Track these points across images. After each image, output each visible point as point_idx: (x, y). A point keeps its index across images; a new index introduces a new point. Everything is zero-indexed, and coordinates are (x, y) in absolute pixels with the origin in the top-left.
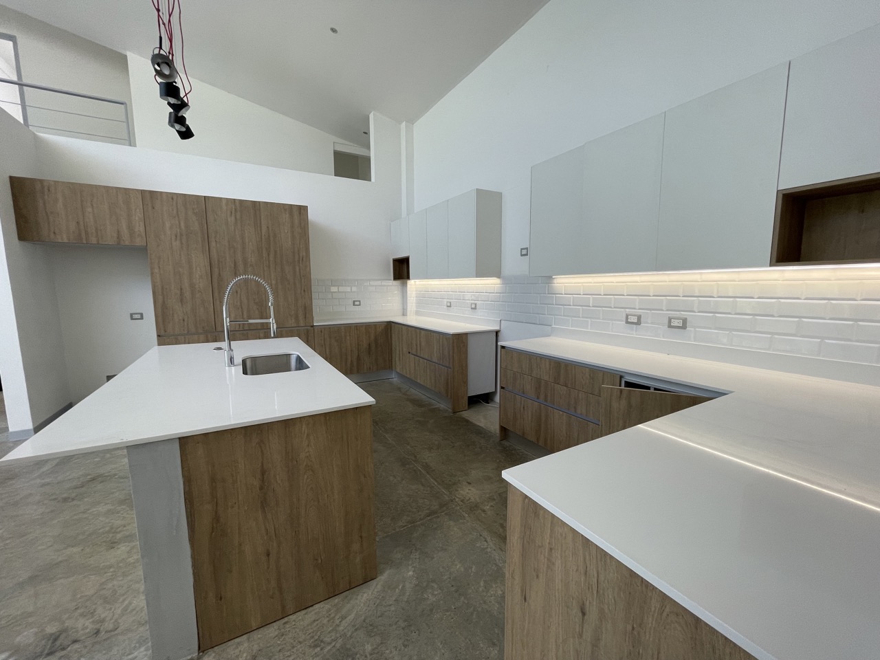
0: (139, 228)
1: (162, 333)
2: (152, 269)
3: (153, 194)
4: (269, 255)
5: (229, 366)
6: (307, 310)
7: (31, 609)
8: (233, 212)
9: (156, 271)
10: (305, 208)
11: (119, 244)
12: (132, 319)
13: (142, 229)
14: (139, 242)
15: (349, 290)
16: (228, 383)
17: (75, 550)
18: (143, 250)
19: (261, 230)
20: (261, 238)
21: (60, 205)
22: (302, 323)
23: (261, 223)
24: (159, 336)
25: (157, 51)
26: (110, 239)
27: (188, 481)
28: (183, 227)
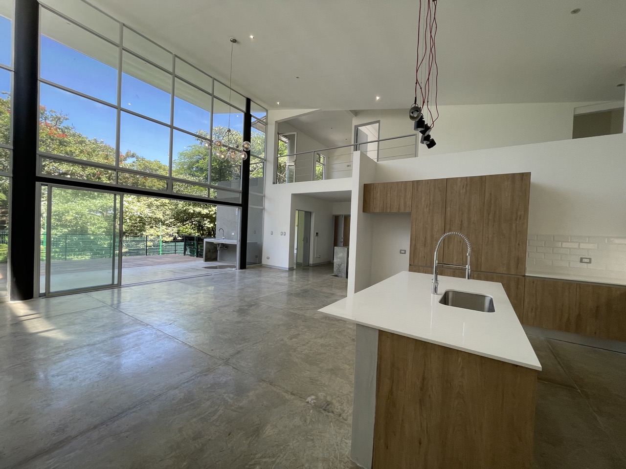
0: (409, 203)
1: (412, 264)
2: (412, 225)
3: (418, 182)
4: (489, 215)
5: (434, 294)
6: (520, 262)
7: (327, 383)
8: (465, 186)
9: (414, 226)
10: (528, 174)
11: (399, 212)
12: (401, 253)
13: (410, 203)
14: (408, 210)
15: (577, 247)
16: (431, 305)
17: (348, 367)
18: (409, 214)
19: (484, 197)
20: (484, 203)
21: (379, 194)
22: (513, 271)
23: (485, 191)
24: (410, 265)
25: (414, 106)
26: (395, 210)
27: (380, 358)
28: (431, 200)
